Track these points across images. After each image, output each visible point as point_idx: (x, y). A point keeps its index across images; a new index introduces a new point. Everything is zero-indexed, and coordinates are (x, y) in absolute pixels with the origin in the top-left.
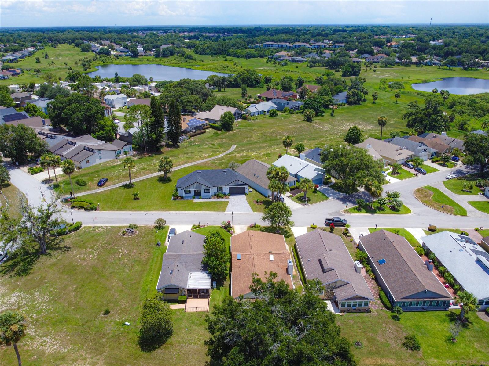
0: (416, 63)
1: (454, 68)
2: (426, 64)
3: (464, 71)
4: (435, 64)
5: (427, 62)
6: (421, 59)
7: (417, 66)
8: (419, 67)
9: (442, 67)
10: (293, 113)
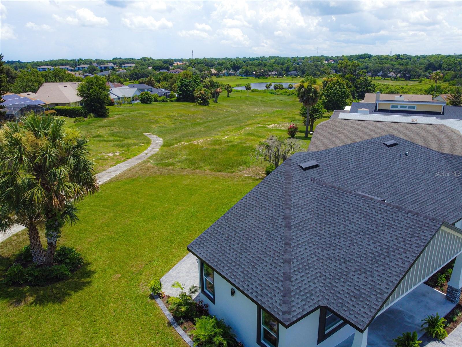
0: (215, 74)
1: (248, 78)
2: (224, 75)
3: (257, 79)
4: (231, 74)
5: (224, 73)
6: (219, 71)
7: (217, 77)
8: (219, 77)
9: (238, 77)
10: (166, 101)
